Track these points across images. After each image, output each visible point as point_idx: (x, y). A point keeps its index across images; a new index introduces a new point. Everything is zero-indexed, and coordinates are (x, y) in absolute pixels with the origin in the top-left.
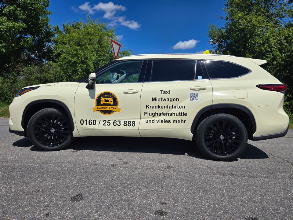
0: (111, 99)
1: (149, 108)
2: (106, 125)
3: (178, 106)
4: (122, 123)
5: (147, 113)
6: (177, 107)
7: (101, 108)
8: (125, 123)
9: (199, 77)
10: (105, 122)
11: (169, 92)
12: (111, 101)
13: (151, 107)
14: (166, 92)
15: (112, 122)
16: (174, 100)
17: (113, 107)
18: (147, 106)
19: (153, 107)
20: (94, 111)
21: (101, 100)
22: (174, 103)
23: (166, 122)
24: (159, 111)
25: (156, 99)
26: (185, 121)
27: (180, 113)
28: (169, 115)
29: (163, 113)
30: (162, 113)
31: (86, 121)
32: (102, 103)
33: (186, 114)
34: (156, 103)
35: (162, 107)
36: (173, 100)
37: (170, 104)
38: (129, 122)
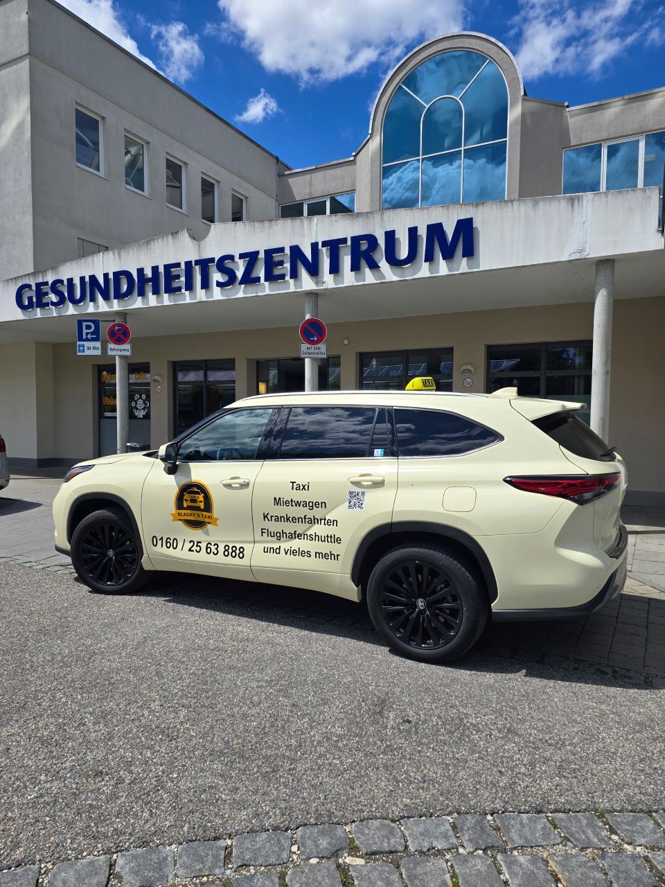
0: (201, 498)
1: (270, 519)
2: (193, 551)
3: (325, 519)
4: (221, 549)
5: (266, 531)
6: (323, 521)
7: (185, 515)
8: (226, 550)
9: (378, 452)
10: (192, 543)
11: (306, 487)
12: (201, 502)
13: (273, 518)
14: (301, 487)
15: (203, 546)
16: (317, 504)
17: (205, 513)
18: (265, 517)
19: (278, 519)
20: (173, 520)
21: (185, 498)
22: (317, 512)
23: (302, 553)
24: (289, 528)
25: (282, 500)
26: (338, 556)
27: (328, 537)
28: (309, 538)
29: (297, 533)
30: (295, 534)
31: (162, 539)
32: (185, 505)
33: (338, 540)
34: (281, 511)
35: (294, 520)
36: (315, 505)
37: (310, 514)
38: (234, 549)
